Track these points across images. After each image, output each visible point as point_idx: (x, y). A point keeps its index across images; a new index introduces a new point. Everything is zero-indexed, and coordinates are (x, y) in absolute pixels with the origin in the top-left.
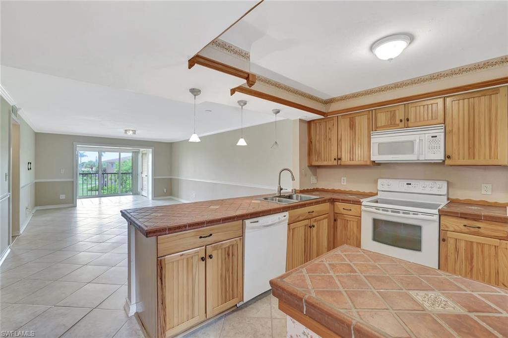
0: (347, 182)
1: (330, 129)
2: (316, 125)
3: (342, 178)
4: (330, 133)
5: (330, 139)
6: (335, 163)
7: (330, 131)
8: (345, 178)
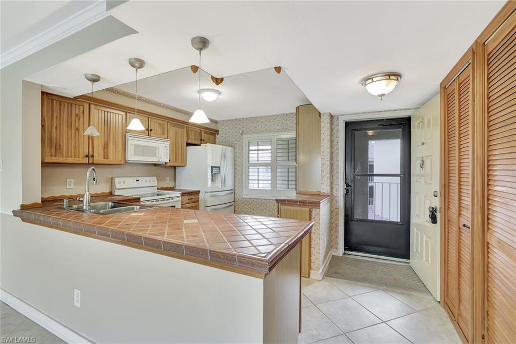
0: (75, 184)
1: (77, 115)
2: (52, 103)
3: (68, 180)
4: (77, 121)
5: (77, 129)
6: (86, 160)
7: (77, 118)
8: (72, 180)
